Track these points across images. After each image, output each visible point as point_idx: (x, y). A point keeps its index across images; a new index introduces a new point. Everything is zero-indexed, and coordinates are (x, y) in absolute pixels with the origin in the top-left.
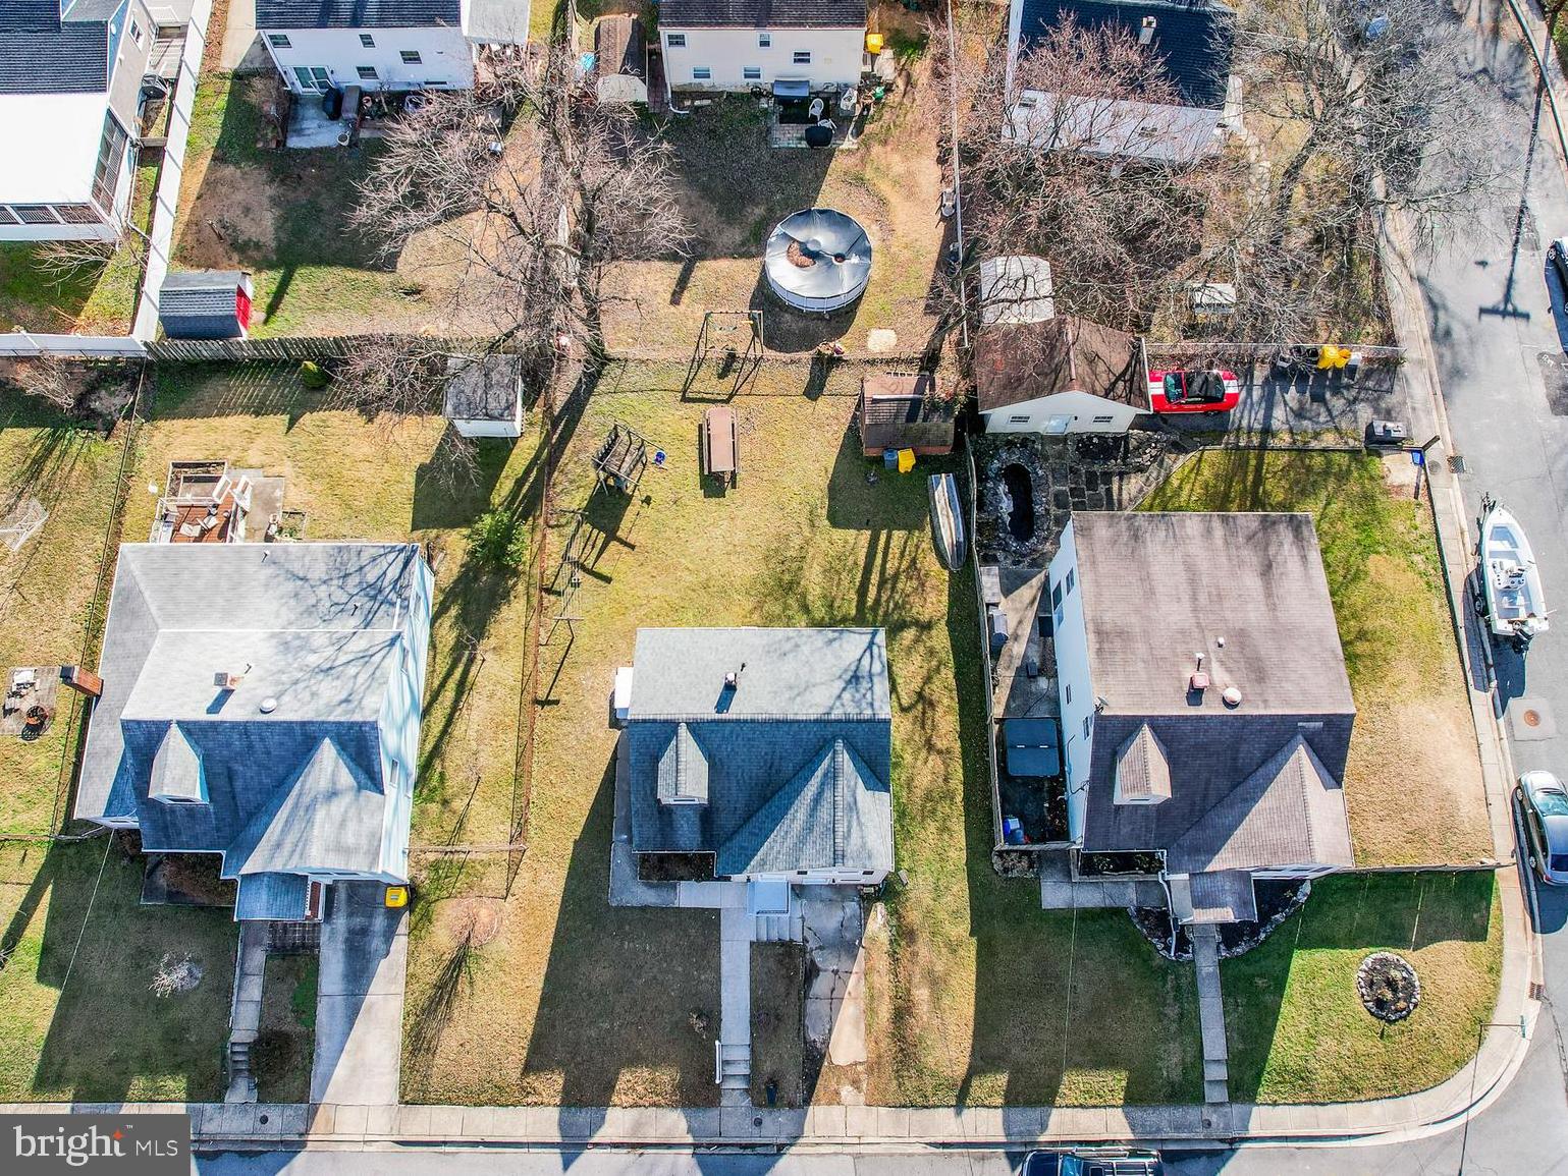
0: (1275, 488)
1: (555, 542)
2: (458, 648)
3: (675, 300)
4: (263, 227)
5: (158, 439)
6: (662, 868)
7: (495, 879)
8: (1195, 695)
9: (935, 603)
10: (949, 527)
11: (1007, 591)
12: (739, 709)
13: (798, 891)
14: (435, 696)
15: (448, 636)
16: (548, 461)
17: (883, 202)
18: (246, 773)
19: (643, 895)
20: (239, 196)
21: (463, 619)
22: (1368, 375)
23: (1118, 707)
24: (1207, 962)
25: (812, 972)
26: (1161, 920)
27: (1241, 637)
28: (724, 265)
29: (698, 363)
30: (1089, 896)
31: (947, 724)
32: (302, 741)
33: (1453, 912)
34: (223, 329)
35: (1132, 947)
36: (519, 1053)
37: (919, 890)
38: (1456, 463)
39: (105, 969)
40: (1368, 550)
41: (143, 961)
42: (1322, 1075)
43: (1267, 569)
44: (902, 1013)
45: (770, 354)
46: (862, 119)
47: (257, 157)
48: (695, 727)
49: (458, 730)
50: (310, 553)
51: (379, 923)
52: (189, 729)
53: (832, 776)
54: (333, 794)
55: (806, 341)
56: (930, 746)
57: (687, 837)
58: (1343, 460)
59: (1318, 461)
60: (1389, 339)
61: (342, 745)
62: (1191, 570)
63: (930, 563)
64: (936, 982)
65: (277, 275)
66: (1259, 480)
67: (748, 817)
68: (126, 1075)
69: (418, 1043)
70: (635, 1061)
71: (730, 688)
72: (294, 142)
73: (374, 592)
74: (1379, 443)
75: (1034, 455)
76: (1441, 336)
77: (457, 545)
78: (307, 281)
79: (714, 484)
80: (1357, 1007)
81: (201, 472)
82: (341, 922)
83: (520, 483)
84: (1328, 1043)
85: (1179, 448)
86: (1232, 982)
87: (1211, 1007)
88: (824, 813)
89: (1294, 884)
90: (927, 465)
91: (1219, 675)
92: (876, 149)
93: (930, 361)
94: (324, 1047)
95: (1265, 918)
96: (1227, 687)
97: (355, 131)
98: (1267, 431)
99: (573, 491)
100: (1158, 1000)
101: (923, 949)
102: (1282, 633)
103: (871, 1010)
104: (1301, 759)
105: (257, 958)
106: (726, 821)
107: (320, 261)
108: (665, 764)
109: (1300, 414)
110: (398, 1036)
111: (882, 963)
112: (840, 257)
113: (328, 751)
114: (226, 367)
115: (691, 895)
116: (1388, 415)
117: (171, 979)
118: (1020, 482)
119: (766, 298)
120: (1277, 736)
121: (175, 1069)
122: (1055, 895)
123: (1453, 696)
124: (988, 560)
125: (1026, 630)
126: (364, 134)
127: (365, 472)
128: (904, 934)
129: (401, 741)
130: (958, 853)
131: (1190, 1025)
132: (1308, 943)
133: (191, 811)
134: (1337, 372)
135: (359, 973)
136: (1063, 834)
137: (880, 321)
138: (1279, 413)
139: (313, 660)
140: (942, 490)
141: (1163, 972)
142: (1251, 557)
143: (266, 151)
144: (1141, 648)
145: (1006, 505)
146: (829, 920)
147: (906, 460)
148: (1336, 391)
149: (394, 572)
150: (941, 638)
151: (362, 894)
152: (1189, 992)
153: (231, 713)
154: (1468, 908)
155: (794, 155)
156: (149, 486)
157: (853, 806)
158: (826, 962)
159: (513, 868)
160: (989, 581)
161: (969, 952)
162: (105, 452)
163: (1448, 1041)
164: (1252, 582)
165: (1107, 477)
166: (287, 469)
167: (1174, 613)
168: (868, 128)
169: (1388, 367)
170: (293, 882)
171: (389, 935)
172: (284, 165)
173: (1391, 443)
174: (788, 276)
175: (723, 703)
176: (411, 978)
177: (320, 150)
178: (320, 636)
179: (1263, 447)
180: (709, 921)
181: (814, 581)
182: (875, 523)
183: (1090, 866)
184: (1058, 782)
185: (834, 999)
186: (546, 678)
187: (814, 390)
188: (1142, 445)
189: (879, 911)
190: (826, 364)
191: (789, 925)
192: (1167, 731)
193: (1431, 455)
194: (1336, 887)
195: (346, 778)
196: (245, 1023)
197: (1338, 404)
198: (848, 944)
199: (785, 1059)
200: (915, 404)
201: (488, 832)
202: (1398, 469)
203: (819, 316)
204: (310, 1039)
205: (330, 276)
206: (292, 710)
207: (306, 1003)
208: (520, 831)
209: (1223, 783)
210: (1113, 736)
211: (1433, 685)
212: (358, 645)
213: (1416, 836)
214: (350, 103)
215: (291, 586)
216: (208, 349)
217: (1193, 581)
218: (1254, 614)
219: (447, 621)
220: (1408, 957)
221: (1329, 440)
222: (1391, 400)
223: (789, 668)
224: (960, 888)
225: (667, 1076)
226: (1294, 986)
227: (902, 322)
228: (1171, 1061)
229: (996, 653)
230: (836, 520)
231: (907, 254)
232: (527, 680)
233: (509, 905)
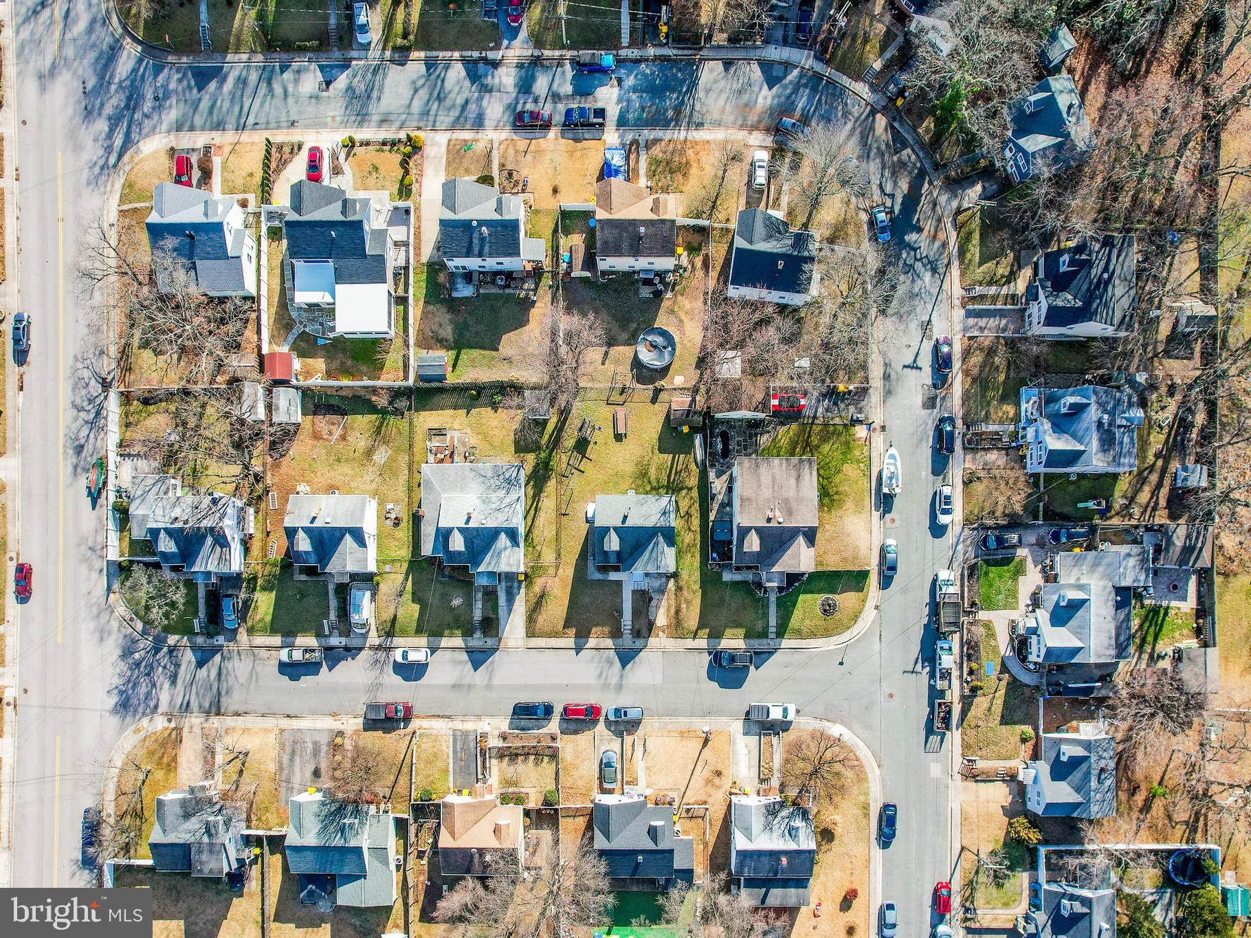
0: (815, 440)
1: (564, 458)
2: (534, 497)
3: (603, 364)
4: (448, 332)
5: (421, 418)
6: (604, 569)
7: (552, 571)
8: (769, 520)
9: (693, 481)
10: (699, 453)
11: (718, 477)
12: (629, 523)
13: (647, 575)
14: (528, 512)
15: (531, 492)
16: (560, 428)
17: (681, 321)
18: (477, 542)
19: (598, 576)
20: (437, 319)
21: (535, 486)
22: (856, 394)
23: (745, 524)
24: (773, 598)
25: (651, 599)
26: (759, 585)
27: (786, 501)
28: (621, 348)
29: (612, 389)
30: (738, 577)
31: (696, 522)
32: (494, 533)
33: (853, 583)
34: (441, 378)
35: (750, 593)
36: (562, 623)
37: (684, 575)
38: (883, 428)
39: (432, 597)
40: (844, 462)
41: (445, 598)
42: (805, 630)
43: (798, 478)
44: (678, 612)
45: (639, 386)
46: (675, 284)
47: (442, 302)
48: (615, 529)
49: (537, 523)
50: (486, 467)
51: (516, 584)
52: (460, 529)
53: (657, 544)
54: (505, 548)
55: (652, 381)
56: (690, 529)
57: (613, 561)
58: (841, 428)
59: (832, 428)
60: (867, 379)
61: (507, 534)
62: (774, 478)
63: (693, 467)
64: (688, 602)
65: (455, 352)
66: (809, 436)
67: (631, 554)
68: (443, 630)
69: (531, 620)
70: (597, 625)
71: (625, 517)
72: (455, 295)
73: (508, 481)
74: (855, 422)
75: (731, 427)
76: (886, 377)
77: (531, 458)
78: (467, 354)
79: (619, 438)
80: (819, 612)
81: (439, 432)
82: (503, 584)
83: (551, 436)
84: (807, 622)
85: (783, 424)
86: (780, 603)
87: (773, 610)
88: (654, 554)
89: (803, 574)
90: (694, 430)
91: (778, 513)
92: (679, 298)
93: (696, 391)
94: (502, 621)
95: (788, 587)
96: (780, 518)
97: (478, 290)
98: (815, 417)
99: (569, 441)
100: (756, 608)
101: (685, 593)
102: (799, 500)
103: (668, 610)
104: (801, 540)
105: (480, 595)
106: (625, 555)
107: (471, 347)
108: (606, 539)
109: (827, 410)
110: (524, 618)
111: (673, 596)
112: (665, 348)
113: (503, 535)
114: (441, 390)
115: (613, 576)
116: (860, 411)
117: (457, 602)
118: (725, 438)
119: (637, 363)
120: (793, 533)
121: (458, 628)
122: (727, 577)
123: (865, 515)
124: (712, 466)
125: (723, 491)
126: (482, 291)
127: (496, 432)
128: (679, 589)
129: (522, 531)
130: (697, 564)
131: (766, 616)
132: (805, 592)
133: (459, 553)
134: (844, 393)
135: (511, 599)
136: (731, 559)
137: (678, 373)
138: (820, 410)
139: (494, 506)
140: (698, 441)
141: (758, 600)
142: (793, 473)
143: (444, 299)
144: (754, 504)
145: (720, 446)
146: (656, 584)
147: (686, 429)
148: (843, 401)
149: (514, 475)
150: (695, 493)
151: (510, 577)
152: (766, 606)
153: (472, 524)
154: (858, 582)
155: (646, 301)
156: (419, 436)
157: (663, 552)
158: (655, 596)
159: (557, 568)
160: (712, 475)
161: (699, 594)
162: (403, 424)
163: (845, 622)
164: (793, 482)
165: (756, 435)
166: (468, 430)
167: (766, 493)
168: (677, 288)
169: (863, 392)
170: (492, 574)
171: (519, 588)
172: (453, 305)
173: (860, 422)
174: (646, 356)
175: (624, 521)
176: (527, 601)
177: (466, 298)
178: (494, 497)
179: (813, 423)
180: (619, 584)
181: (653, 473)
182: (674, 452)
183: (738, 569)
184: (730, 542)
185: (658, 607)
186: (564, 506)
187: (654, 400)
188: (770, 423)
189: (672, 581)
190: (657, 392)
191: (644, 586)
192: (759, 531)
193: (873, 426)
194: (816, 576)
195: (509, 544)
196: (478, 615)
197: (842, 406)
198: (662, 591)
199: (642, 625)
200: (689, 411)
201: (548, 557)
202: (860, 432)
203: (656, 370)
204: (498, 619)
205: (475, 353)
206: (490, 523)
207: (495, 607)
208: (559, 556)
209: (776, 546)
210: (744, 532)
211: (859, 508)
212: (507, 501)
213: (845, 560)
214: (475, 277)
215: (481, 479)
216: (434, 385)
217: (774, 481)
218: (791, 493)
219: (530, 487)
220: (836, 597)
221: (837, 421)
222: (863, 404)
223: (644, 508)
224: (697, 574)
225: (607, 629)
226: (799, 605)
227: (687, 373)
228: (759, 626)
229: (712, 499)
230: (661, 451)
231: (689, 344)
232: (558, 508)
233: (557, 579)
